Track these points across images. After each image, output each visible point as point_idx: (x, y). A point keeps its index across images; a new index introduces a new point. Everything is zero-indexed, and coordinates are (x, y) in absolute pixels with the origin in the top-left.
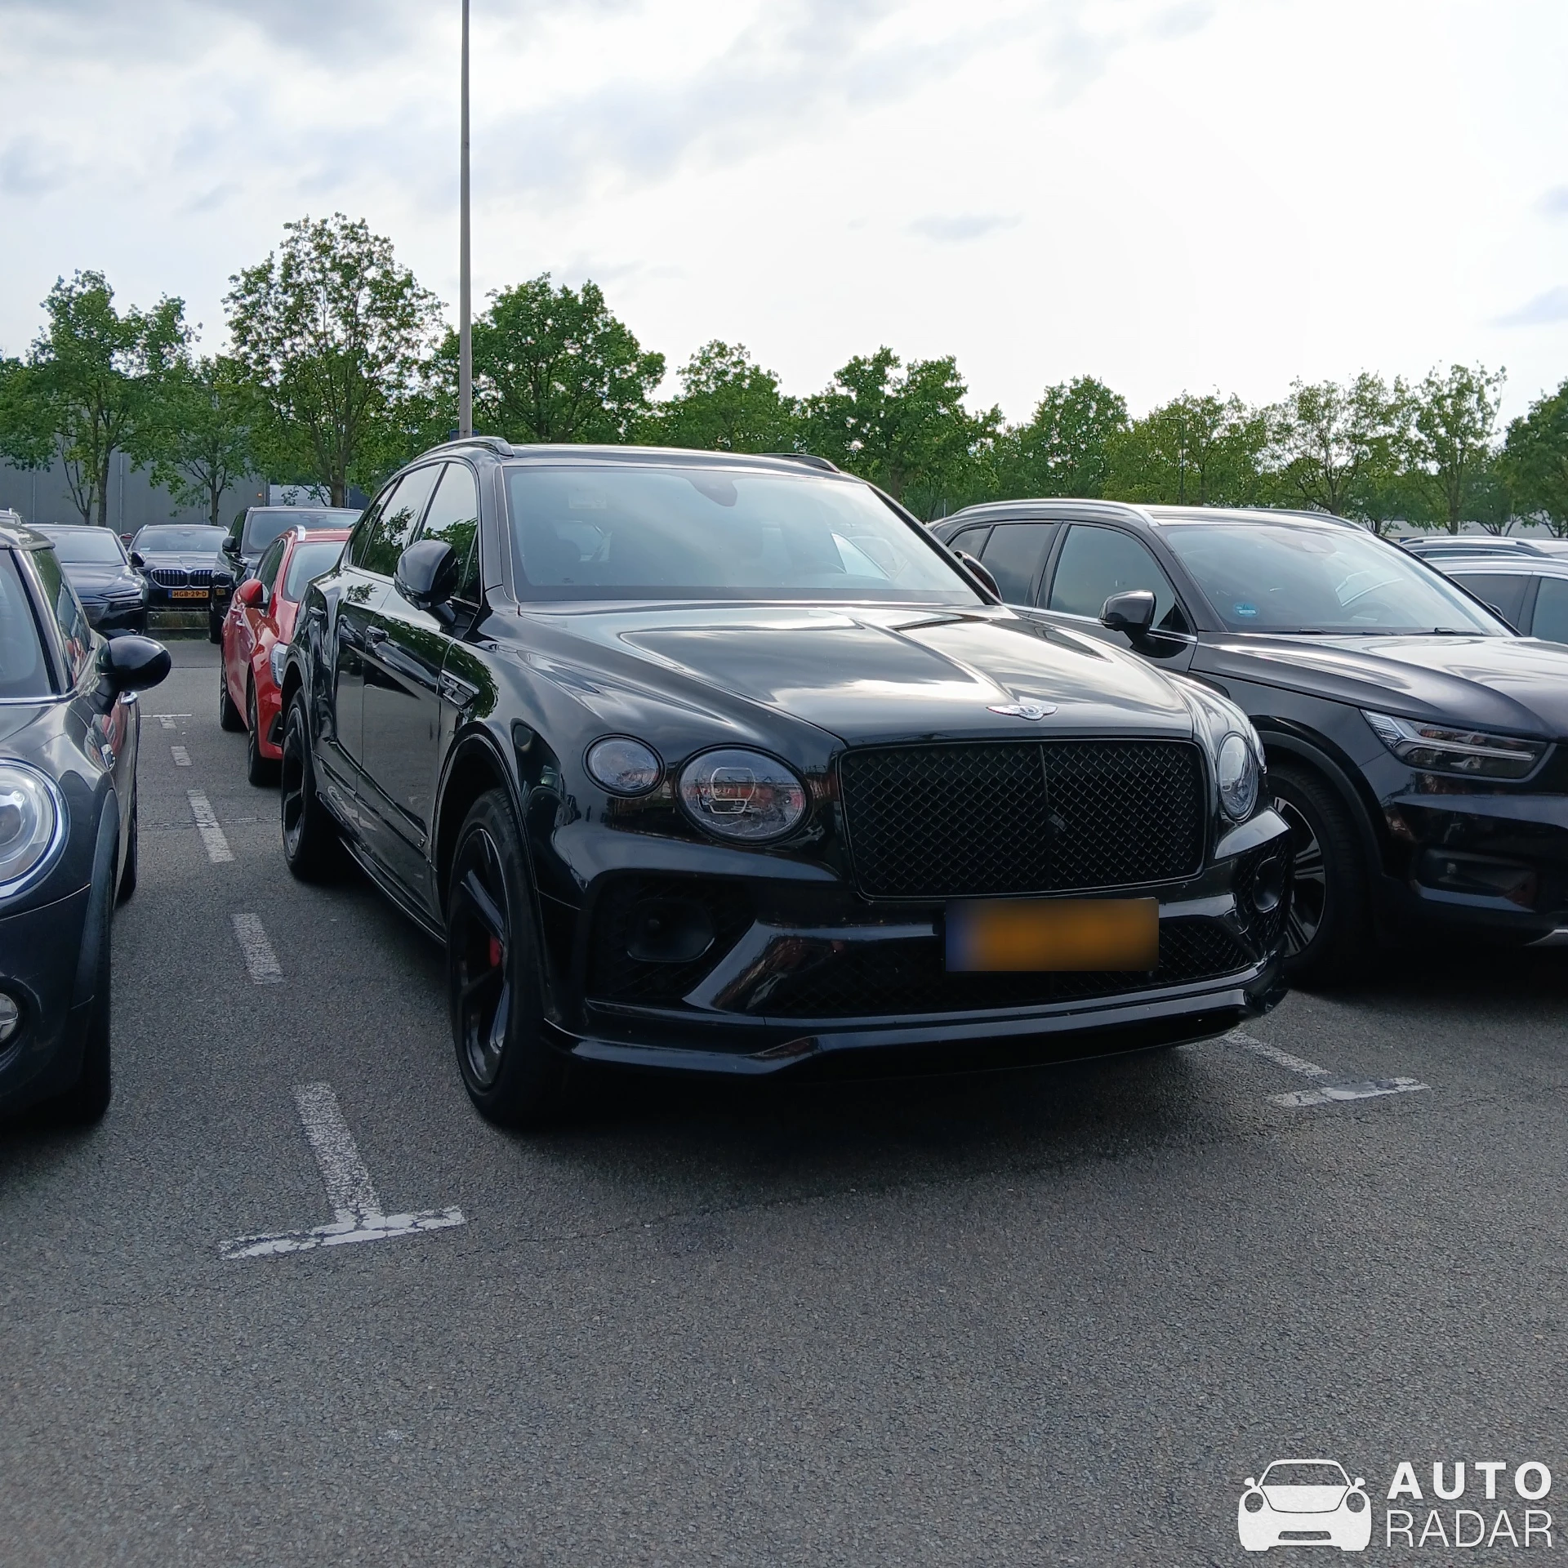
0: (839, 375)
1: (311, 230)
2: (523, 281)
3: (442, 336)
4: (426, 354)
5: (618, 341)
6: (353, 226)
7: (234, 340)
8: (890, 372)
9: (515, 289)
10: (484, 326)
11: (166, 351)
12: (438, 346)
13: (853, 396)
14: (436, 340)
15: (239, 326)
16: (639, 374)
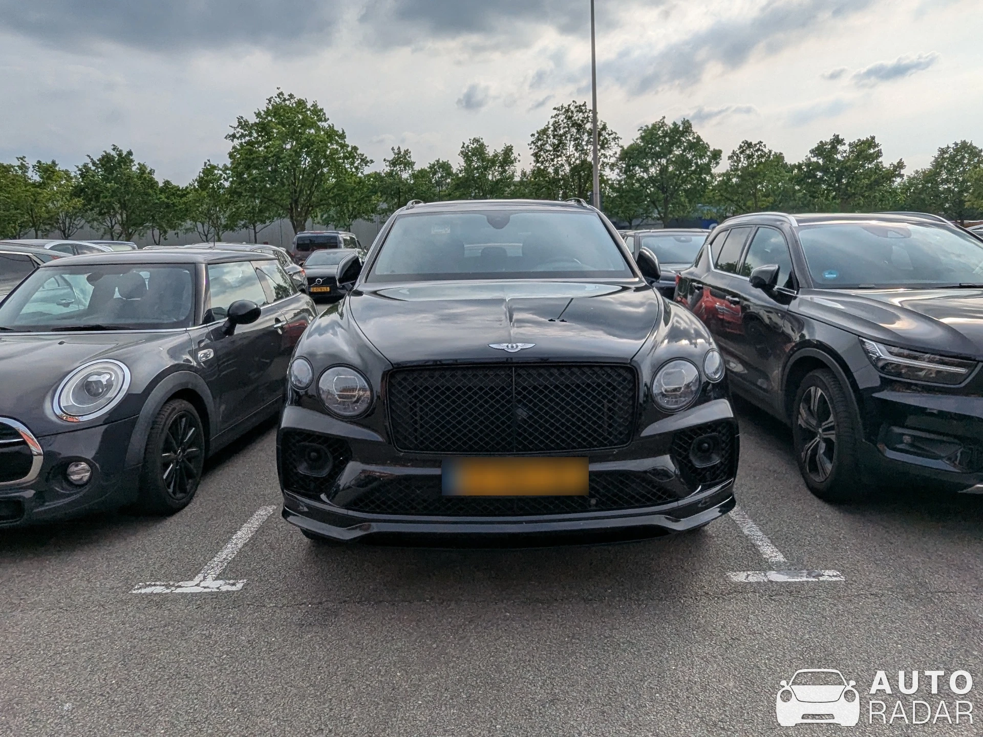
0: (812, 152)
1: (564, 110)
2: (654, 122)
3: (619, 150)
4: (613, 160)
5: (698, 146)
6: (580, 106)
7: (535, 161)
8: (840, 148)
9: (650, 126)
10: (637, 144)
11: (507, 168)
12: (617, 156)
13: (821, 161)
14: (616, 153)
15: (536, 155)
16: (710, 161)
